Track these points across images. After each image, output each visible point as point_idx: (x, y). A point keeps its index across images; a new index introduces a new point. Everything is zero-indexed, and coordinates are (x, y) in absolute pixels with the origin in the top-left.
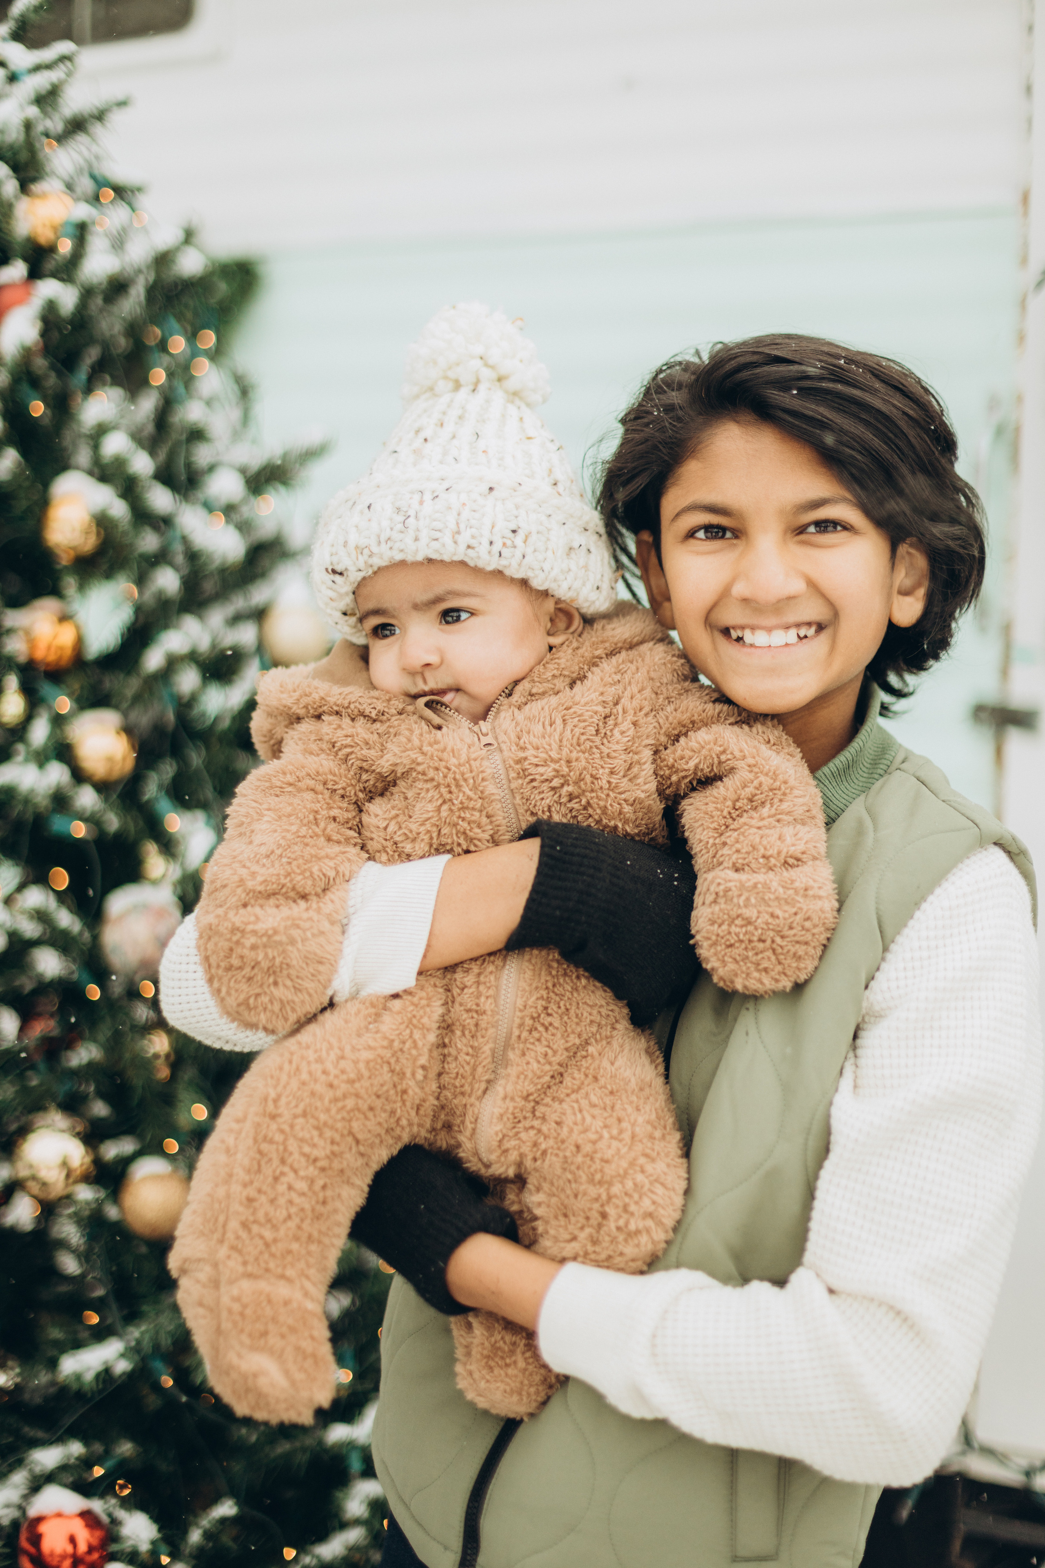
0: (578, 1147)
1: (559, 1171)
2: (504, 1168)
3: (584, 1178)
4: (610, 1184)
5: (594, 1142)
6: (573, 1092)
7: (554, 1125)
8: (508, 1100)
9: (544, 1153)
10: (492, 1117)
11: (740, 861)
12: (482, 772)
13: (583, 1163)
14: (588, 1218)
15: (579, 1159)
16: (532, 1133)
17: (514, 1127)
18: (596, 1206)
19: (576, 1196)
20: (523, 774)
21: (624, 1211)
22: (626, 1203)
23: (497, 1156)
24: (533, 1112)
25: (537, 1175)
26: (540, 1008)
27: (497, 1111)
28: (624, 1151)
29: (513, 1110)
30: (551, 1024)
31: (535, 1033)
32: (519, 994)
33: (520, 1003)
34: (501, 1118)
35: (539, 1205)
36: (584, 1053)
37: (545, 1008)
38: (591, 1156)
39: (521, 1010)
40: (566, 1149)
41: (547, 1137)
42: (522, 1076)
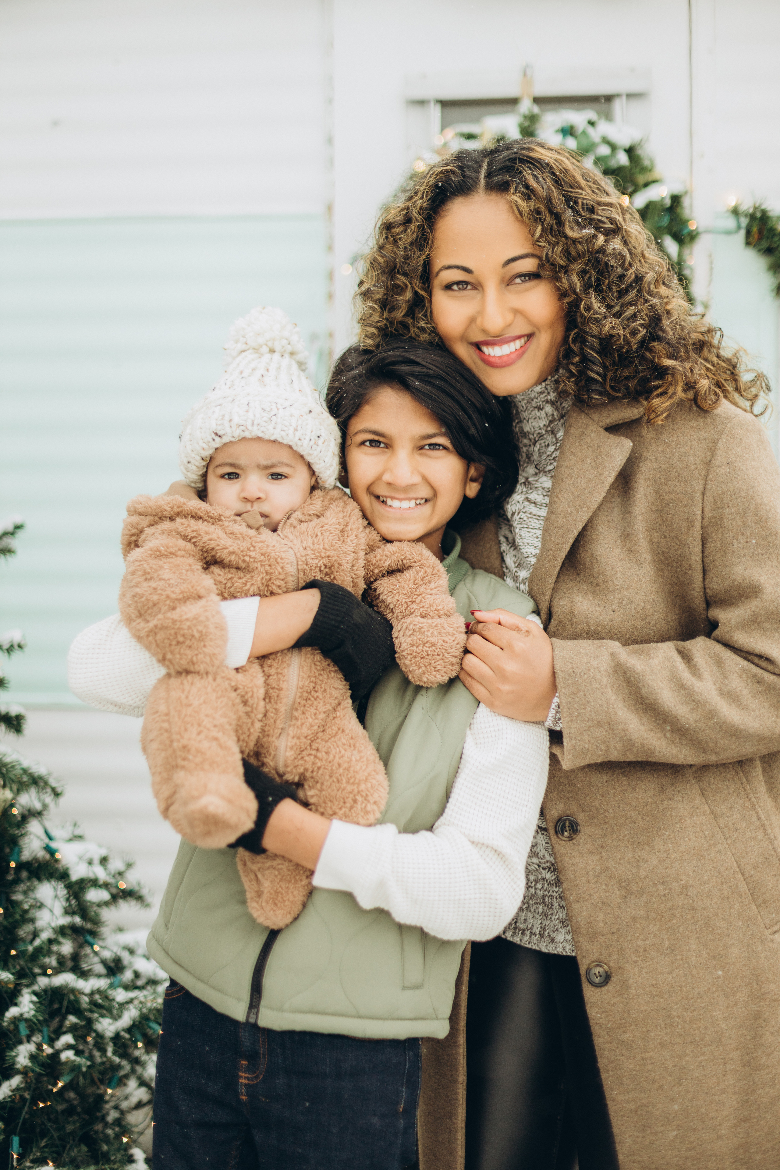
0: (339, 765)
1: (327, 777)
2: (292, 777)
3: (344, 781)
4: (359, 784)
5: (348, 763)
6: (332, 737)
7: (324, 754)
8: (295, 739)
9: (319, 768)
10: (286, 748)
11: (425, 611)
13: (344, 773)
14: (345, 803)
16: (312, 757)
17: (299, 754)
18: (351, 796)
19: (338, 790)
21: (365, 799)
22: (367, 795)
23: (289, 769)
24: (311, 746)
25: (312, 780)
26: (311, 687)
27: (289, 744)
28: (364, 768)
29: (298, 744)
30: (317, 697)
31: (309, 702)
32: (300, 679)
33: (301, 684)
34: (291, 748)
35: (312, 797)
36: (335, 715)
37: (314, 688)
38: (348, 769)
39: (301, 688)
40: (332, 766)
41: (321, 760)
42: (304, 726)
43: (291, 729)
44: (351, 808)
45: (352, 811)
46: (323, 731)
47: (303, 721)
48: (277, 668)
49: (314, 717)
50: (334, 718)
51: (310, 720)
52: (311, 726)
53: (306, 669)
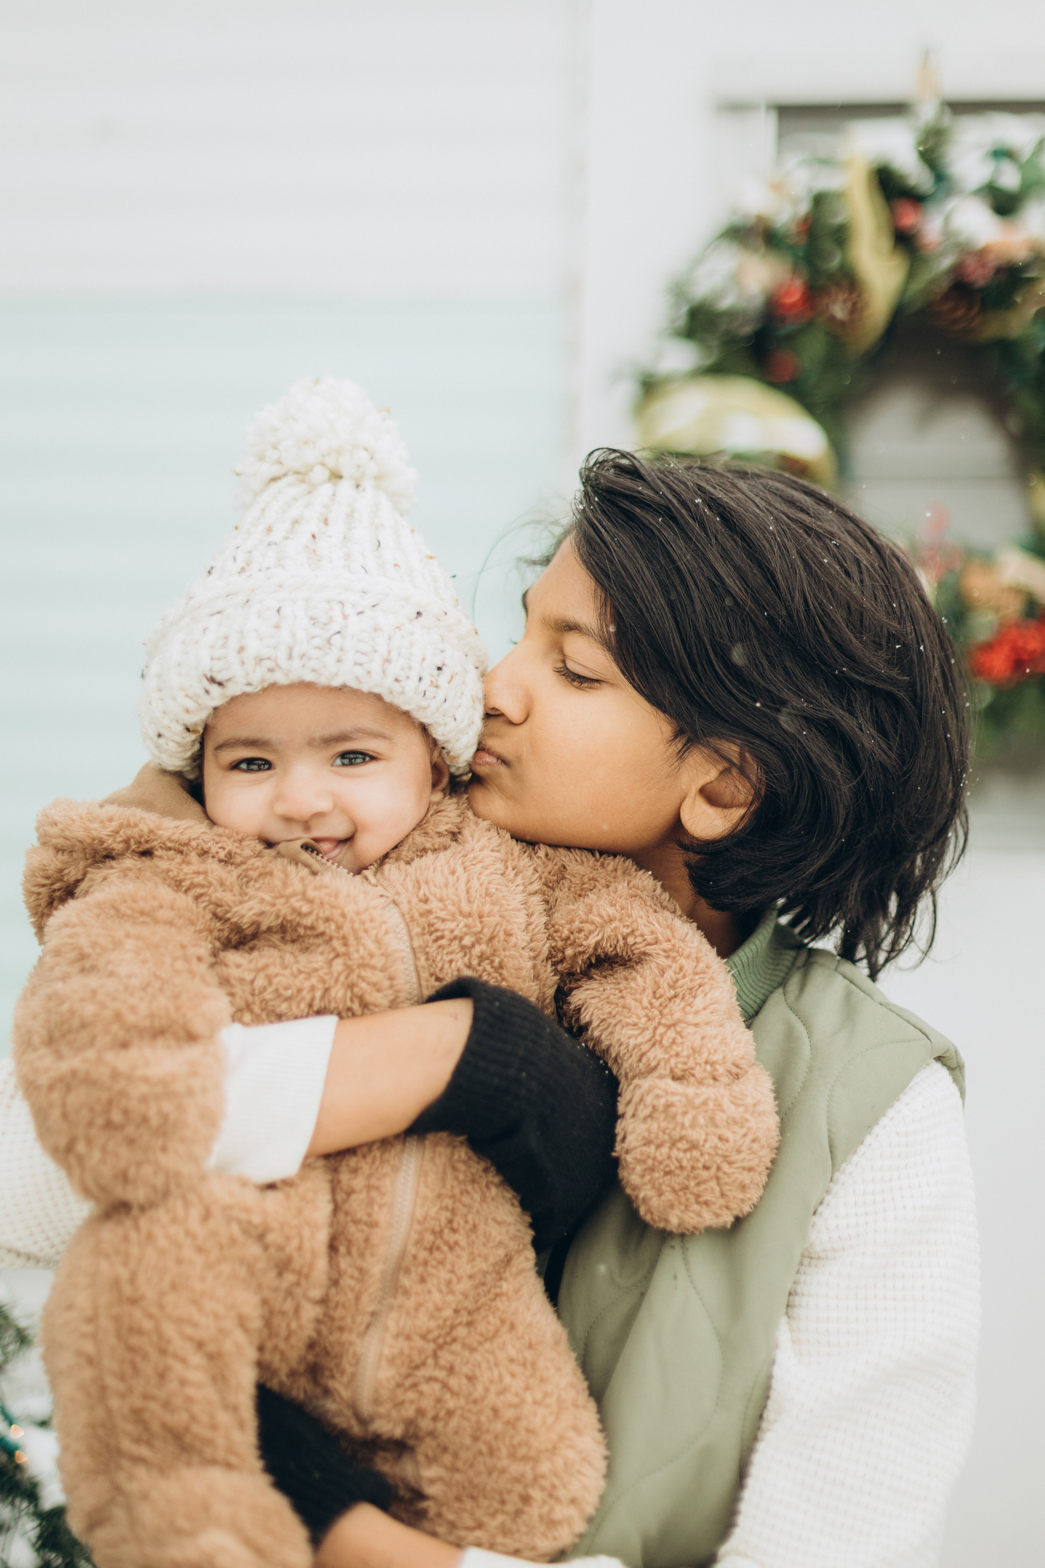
0: (496, 1412)
1: (467, 1441)
2: (389, 1427)
3: (504, 1452)
4: (536, 1460)
5: (515, 1406)
6: (486, 1340)
7: (464, 1381)
8: (400, 1339)
9: (450, 1413)
10: (380, 1360)
11: (680, 1066)
12: (385, 922)
13: (504, 1432)
14: (503, 1502)
15: (498, 1426)
16: (437, 1387)
17: (408, 1376)
18: (518, 1488)
19: (490, 1474)
20: (430, 929)
21: (551, 1495)
22: (554, 1486)
23: (382, 1410)
24: (435, 1357)
25: (433, 1443)
26: (443, 1221)
27: (387, 1351)
28: (550, 1420)
29: (407, 1351)
30: (456, 1243)
31: (436, 1254)
32: (419, 1202)
33: (419, 1213)
34: (392, 1361)
35: (432, 1481)
36: (498, 1290)
37: (450, 1222)
38: (513, 1423)
39: (420, 1223)
40: (480, 1412)
41: (455, 1394)
42: (423, 1309)
43: (393, 1315)
44: (518, 1513)
45: (519, 1521)
46: (467, 1323)
47: (421, 1298)
48: (369, 1176)
49: (444, 1288)
50: (495, 1294)
51: (437, 1296)
52: (439, 1310)
53: (432, 1178)
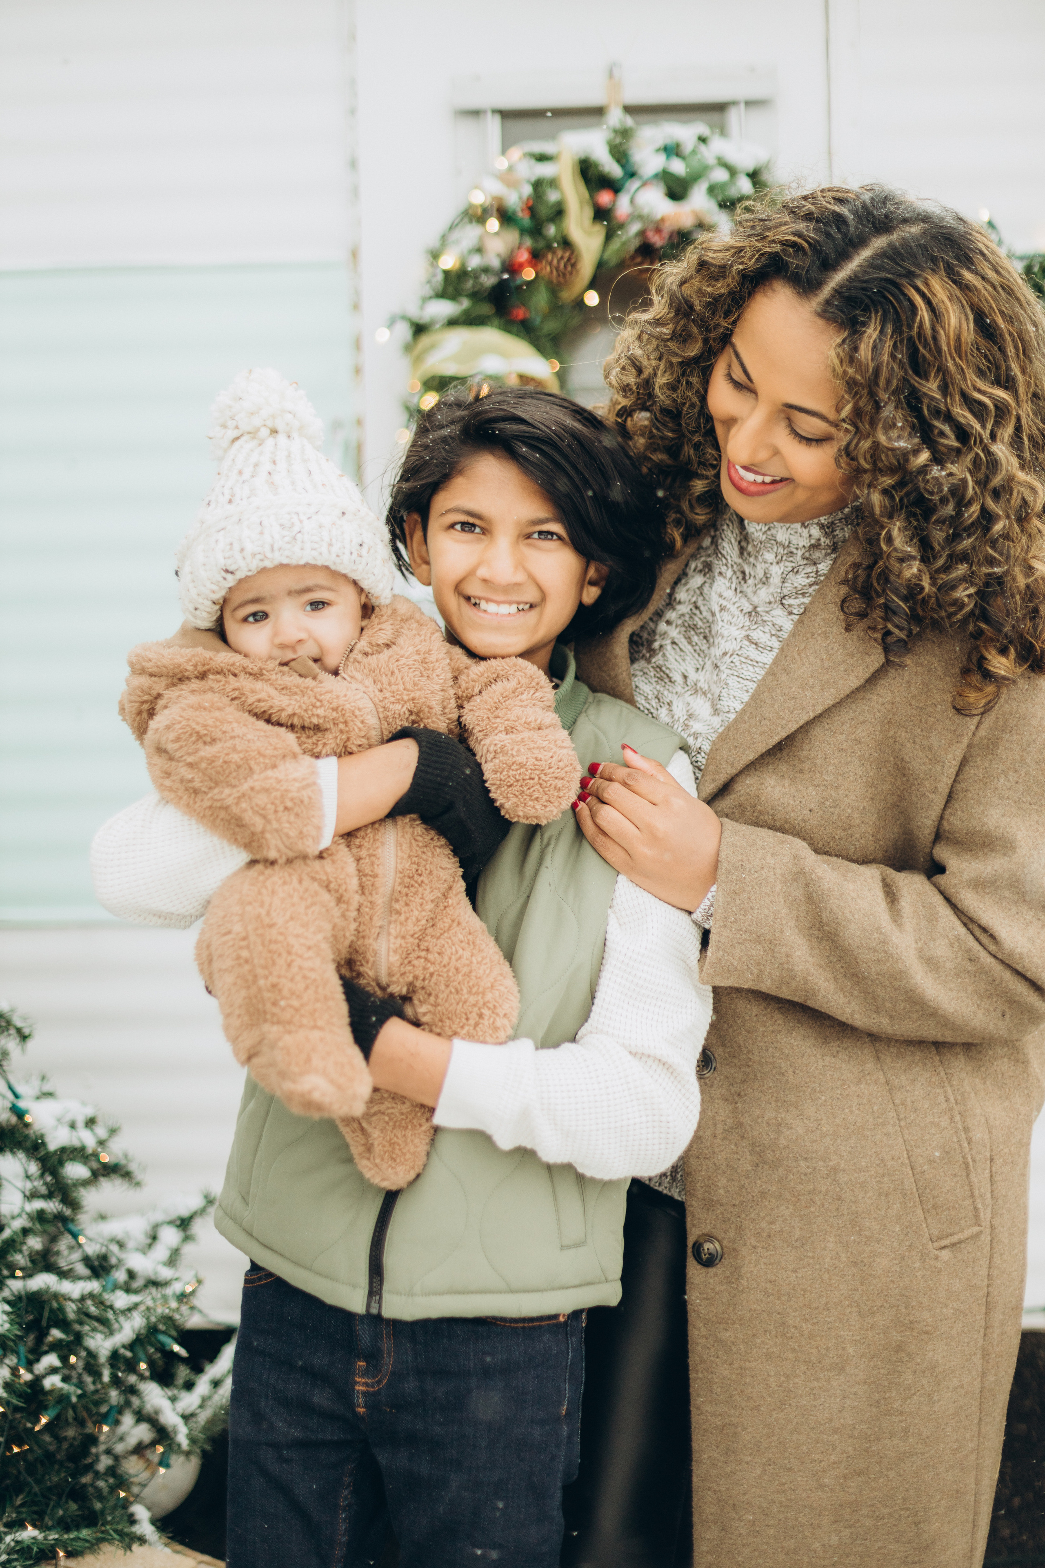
0: (457, 969)
1: (443, 987)
2: (398, 988)
3: (465, 991)
4: (483, 994)
5: (468, 965)
7: (436, 955)
8: (399, 939)
9: (432, 975)
10: (389, 952)
13: (463, 980)
14: (467, 1019)
16: (422, 960)
17: (406, 958)
18: (476, 1009)
19: (458, 1004)
21: (493, 1012)
22: (495, 1007)
23: (393, 980)
24: (419, 946)
25: (423, 992)
26: (414, 870)
27: (391, 946)
28: (487, 972)
29: (404, 945)
30: (422, 882)
31: (412, 889)
32: (399, 861)
33: (400, 867)
34: (395, 951)
35: (425, 1013)
36: (446, 904)
37: (417, 870)
38: (468, 975)
39: (401, 873)
40: (448, 971)
41: (433, 963)
42: (409, 920)
43: (392, 926)
44: (476, 1025)
45: (478, 1029)
46: (433, 925)
47: (408, 915)
48: (369, 849)
49: (420, 909)
50: (445, 907)
51: (416, 913)
52: (418, 920)
53: (405, 846)
